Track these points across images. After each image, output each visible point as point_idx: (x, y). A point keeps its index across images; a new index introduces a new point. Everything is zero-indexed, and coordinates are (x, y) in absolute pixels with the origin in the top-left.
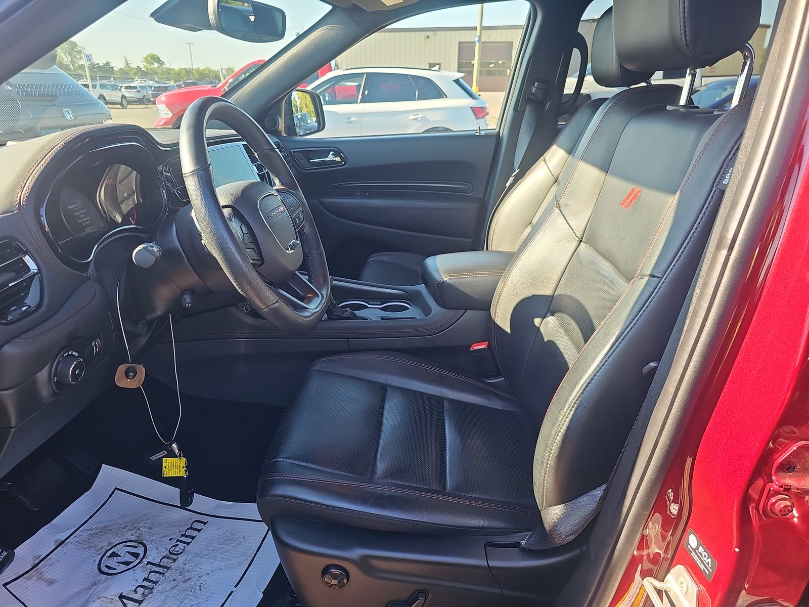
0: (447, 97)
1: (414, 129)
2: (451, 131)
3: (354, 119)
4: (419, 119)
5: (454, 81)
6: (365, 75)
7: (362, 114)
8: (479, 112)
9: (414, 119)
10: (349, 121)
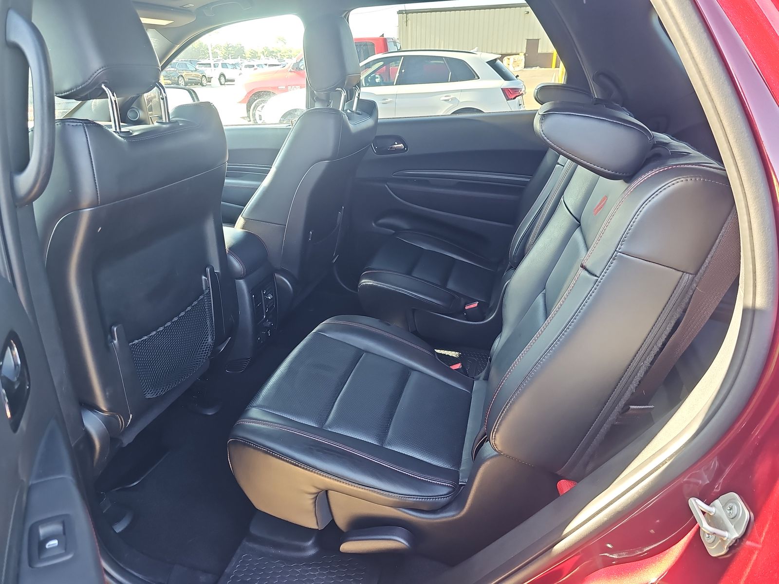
0: (479, 78)
1: (444, 111)
2: (480, 111)
3: (389, 100)
4: (450, 100)
5: (487, 62)
6: (403, 57)
7: (396, 95)
8: (511, 94)
9: (445, 100)
10: (384, 102)
